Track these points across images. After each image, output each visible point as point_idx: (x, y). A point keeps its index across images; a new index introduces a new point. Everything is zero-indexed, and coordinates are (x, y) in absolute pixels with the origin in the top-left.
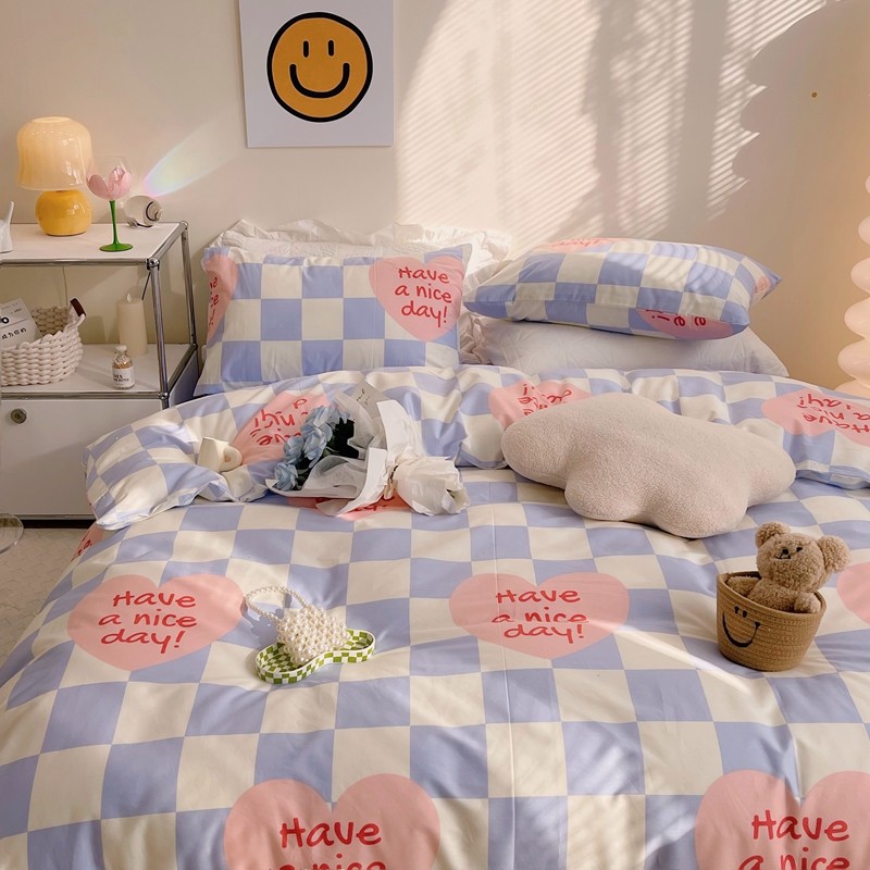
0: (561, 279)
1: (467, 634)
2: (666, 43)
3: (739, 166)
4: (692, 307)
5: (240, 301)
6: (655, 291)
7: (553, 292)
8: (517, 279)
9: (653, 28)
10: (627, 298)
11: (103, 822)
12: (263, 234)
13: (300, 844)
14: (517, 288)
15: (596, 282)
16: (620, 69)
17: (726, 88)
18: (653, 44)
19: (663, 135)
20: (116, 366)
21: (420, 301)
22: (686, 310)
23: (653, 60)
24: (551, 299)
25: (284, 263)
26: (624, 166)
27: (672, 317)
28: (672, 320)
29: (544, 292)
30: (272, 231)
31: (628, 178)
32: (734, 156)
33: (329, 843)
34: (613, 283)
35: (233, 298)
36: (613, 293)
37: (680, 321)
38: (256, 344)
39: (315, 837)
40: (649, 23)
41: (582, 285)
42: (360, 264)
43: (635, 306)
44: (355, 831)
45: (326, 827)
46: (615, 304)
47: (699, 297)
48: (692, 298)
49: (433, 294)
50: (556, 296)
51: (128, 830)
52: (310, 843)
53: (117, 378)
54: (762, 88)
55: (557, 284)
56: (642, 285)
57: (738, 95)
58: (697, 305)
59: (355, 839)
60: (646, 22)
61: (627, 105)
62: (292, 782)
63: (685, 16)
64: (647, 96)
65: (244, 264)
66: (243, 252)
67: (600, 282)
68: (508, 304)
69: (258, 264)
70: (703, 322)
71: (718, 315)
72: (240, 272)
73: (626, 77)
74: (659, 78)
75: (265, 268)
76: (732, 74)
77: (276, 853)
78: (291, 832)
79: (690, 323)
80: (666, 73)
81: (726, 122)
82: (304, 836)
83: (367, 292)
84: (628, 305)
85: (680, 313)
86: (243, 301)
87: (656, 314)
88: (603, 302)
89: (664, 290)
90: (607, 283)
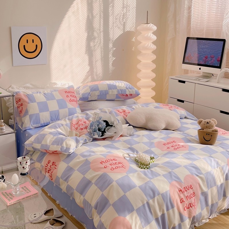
0: (100, 90)
1: (167, 152)
2: (99, 39)
3: (113, 64)
4: (129, 92)
5: (31, 104)
6: (120, 90)
7: (99, 93)
8: (90, 91)
9: (97, 36)
10: (115, 92)
11: (149, 201)
12: (18, 88)
13: (183, 193)
14: (91, 93)
15: (108, 89)
16: (92, 44)
17: (110, 48)
18: (97, 39)
19: (100, 58)
21: (72, 98)
22: (128, 93)
23: (97, 42)
24: (99, 94)
25: (37, 93)
26: (94, 65)
27: (125, 95)
28: (125, 96)
29: (97, 93)
31: (95, 68)
32: (112, 62)
33: (186, 191)
34: (112, 89)
35: (28, 103)
36: (112, 91)
37: (127, 95)
38: (38, 114)
39: (184, 191)
40: (96, 35)
41: (105, 90)
42: (55, 91)
43: (117, 93)
44: (189, 187)
45: (185, 188)
46: (113, 93)
47: (129, 90)
48: (128, 90)
49: (73, 96)
50: (100, 94)
51: (154, 201)
52: (184, 192)
54: (115, 48)
55: (100, 91)
56: (118, 89)
57: (112, 49)
58: (130, 91)
59: (190, 189)
60: (95, 34)
61: (94, 52)
62: (175, 181)
63: (102, 33)
64: (97, 50)
65: (28, 94)
67: (109, 89)
68: (89, 97)
70: (131, 95)
71: (135, 93)
72: (28, 96)
73: (93, 46)
74: (99, 46)
76: (111, 45)
77: (179, 196)
78: (180, 191)
79: (129, 95)
80: (100, 45)
81: (110, 55)
82: (183, 191)
83: (61, 98)
84: (116, 93)
85: (127, 94)
86: (32, 104)
88: (110, 94)
89: (122, 89)
90: (110, 89)
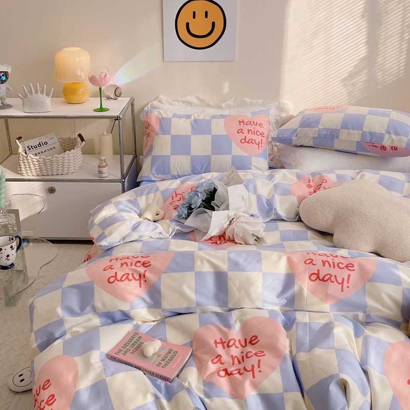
0: (321, 126)
4: (390, 141)
6: (370, 133)
7: (317, 133)
8: (298, 126)
10: (356, 136)
12: (171, 103)
14: (299, 130)
15: (339, 128)
20: (99, 167)
21: (250, 136)
22: (387, 142)
24: (316, 136)
25: (182, 118)
27: (379, 146)
28: (379, 148)
29: (312, 133)
30: (175, 101)
34: (348, 129)
35: (157, 135)
36: (348, 133)
37: (384, 148)
38: (169, 157)
41: (332, 129)
42: (219, 118)
43: (360, 140)
46: (349, 139)
47: (394, 137)
48: (390, 137)
49: (256, 133)
50: (319, 135)
53: (100, 172)
55: (319, 129)
56: (364, 129)
58: (393, 140)
65: (163, 118)
66: (162, 112)
67: (341, 128)
68: (294, 138)
69: (169, 118)
70: (396, 149)
71: (404, 145)
72: (161, 121)
75: (173, 120)
79: (388, 149)
83: (223, 132)
84: (356, 140)
85: (384, 144)
86: (162, 136)
87: (371, 144)
88: (343, 138)
89: (375, 133)
90: (345, 128)
